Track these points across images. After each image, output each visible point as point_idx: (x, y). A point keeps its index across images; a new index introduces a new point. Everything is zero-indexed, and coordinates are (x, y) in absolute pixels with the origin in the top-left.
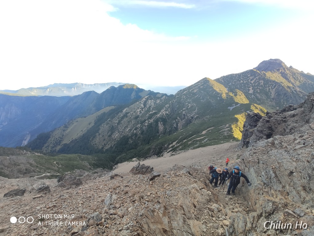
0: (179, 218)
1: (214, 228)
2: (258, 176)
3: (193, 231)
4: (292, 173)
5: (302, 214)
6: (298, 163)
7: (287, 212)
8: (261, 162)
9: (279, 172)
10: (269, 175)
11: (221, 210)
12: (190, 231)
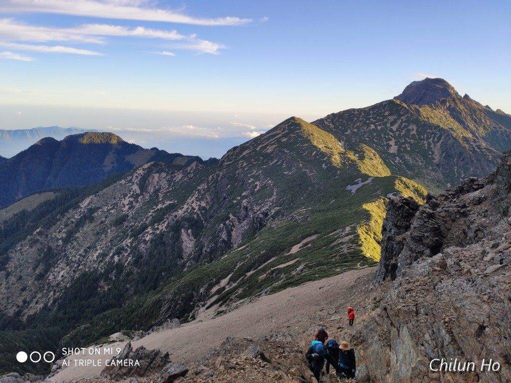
2: (417, 344)
4: (482, 328)
6: (492, 305)
8: (422, 310)
9: (458, 330)
10: (440, 339)
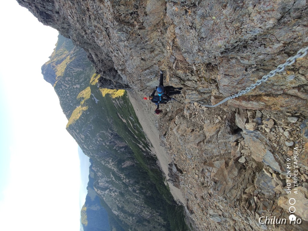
0: (209, 148)
1: (203, 113)
2: (151, 80)
3: (214, 133)
4: (142, 59)
5: (173, 57)
6: (134, 55)
7: (175, 68)
8: (139, 78)
9: (144, 67)
10: (149, 73)
11: (188, 107)
12: (216, 136)
